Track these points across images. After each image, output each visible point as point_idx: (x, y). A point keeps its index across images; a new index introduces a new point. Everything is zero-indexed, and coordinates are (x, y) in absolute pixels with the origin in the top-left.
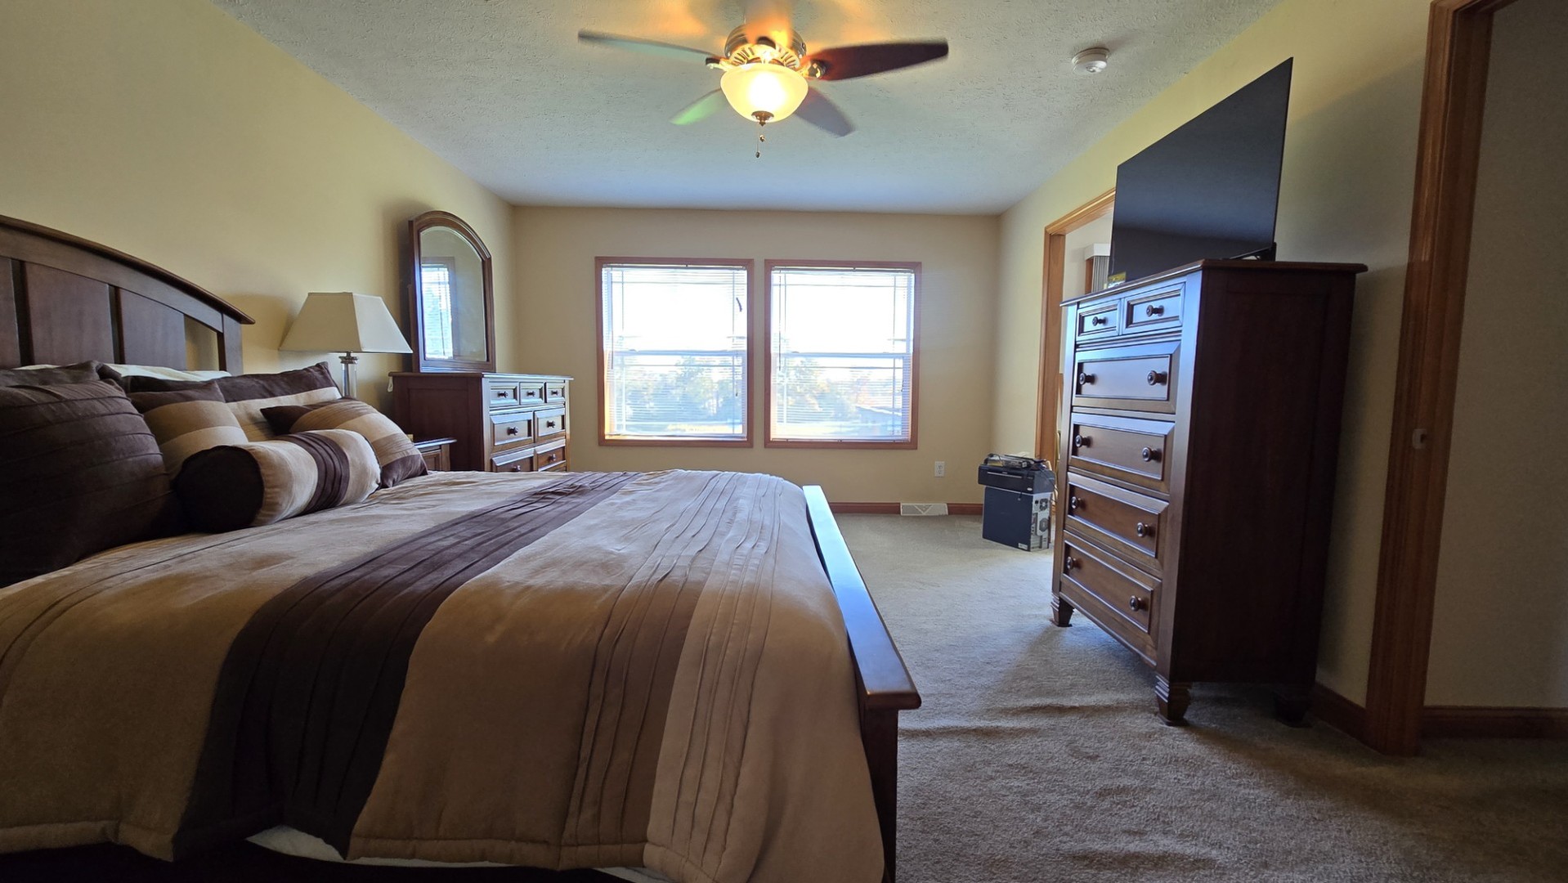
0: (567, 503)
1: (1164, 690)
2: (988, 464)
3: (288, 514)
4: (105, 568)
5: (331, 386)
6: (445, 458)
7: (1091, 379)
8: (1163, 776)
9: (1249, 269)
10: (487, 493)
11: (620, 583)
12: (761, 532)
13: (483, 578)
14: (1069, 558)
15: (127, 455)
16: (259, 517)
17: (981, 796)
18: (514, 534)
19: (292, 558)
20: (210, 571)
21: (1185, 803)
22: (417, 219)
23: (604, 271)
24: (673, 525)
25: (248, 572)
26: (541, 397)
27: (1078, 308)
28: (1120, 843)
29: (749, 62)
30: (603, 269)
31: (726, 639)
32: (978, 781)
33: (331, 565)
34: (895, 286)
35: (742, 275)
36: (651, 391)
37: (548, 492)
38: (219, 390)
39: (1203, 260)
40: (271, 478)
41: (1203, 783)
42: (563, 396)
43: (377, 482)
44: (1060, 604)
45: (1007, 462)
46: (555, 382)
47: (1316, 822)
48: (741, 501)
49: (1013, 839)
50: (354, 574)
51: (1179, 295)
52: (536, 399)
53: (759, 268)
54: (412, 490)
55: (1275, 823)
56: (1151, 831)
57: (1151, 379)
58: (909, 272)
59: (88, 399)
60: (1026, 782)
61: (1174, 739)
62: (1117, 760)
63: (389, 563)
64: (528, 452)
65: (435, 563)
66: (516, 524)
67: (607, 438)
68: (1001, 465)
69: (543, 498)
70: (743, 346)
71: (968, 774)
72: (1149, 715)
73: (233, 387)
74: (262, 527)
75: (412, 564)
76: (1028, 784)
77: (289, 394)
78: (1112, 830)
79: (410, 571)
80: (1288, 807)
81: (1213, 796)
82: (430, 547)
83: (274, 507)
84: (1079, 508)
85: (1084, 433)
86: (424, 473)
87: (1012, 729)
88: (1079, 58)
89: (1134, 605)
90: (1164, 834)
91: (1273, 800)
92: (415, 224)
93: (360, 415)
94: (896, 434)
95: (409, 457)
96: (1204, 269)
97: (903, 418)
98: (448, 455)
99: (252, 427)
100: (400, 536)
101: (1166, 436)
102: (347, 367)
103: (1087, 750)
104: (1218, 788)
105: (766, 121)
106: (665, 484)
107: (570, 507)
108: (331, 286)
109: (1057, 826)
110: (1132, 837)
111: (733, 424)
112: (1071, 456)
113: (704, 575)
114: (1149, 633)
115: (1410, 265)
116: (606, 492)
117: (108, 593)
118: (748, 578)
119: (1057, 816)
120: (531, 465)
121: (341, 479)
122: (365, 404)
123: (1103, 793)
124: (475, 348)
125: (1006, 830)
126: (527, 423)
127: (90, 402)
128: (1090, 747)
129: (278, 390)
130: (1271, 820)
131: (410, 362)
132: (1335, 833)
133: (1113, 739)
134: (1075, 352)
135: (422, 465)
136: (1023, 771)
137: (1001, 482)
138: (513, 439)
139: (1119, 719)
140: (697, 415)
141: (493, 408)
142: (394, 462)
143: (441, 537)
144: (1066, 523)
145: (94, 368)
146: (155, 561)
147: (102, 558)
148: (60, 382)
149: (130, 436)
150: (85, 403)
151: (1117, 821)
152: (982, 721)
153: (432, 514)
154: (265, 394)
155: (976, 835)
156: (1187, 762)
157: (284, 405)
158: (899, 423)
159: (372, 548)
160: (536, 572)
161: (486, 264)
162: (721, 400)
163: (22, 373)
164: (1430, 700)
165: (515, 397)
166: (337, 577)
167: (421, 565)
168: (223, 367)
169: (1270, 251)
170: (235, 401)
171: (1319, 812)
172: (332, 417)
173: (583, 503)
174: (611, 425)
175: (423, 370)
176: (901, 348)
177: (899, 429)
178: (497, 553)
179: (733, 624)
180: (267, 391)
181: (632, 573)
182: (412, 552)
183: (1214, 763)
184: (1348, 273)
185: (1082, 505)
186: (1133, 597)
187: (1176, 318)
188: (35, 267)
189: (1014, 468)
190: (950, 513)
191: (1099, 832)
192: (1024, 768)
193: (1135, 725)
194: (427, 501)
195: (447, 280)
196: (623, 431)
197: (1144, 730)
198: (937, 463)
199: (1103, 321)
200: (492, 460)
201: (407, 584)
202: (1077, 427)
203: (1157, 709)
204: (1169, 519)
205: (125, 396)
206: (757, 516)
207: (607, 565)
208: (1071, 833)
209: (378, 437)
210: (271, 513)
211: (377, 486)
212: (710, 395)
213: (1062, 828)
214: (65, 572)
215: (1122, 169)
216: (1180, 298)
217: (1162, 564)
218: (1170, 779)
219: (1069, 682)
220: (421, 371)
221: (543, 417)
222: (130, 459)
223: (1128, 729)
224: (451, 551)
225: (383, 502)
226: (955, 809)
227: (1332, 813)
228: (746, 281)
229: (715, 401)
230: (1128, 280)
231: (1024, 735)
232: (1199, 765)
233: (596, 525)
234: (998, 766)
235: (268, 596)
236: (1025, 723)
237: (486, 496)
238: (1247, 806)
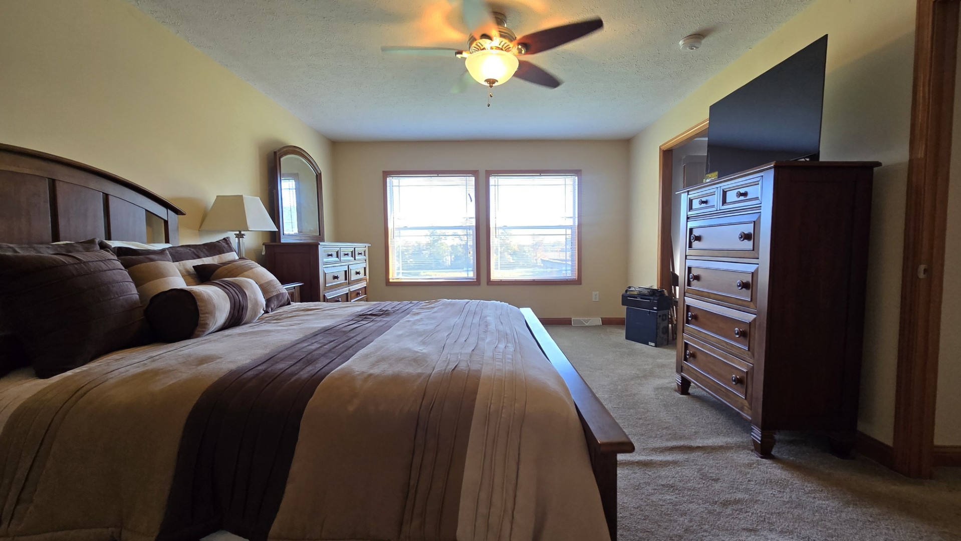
0: (380, 321)
1: (758, 436)
2: (628, 293)
3: (213, 329)
4: (108, 365)
5: (233, 251)
6: (297, 295)
7: (698, 238)
8: (763, 492)
9: (804, 167)
10: (330, 316)
11: (428, 371)
12: (507, 338)
13: (342, 369)
14: (688, 351)
15: (119, 295)
16: (196, 333)
17: (647, 505)
18: (352, 341)
19: (221, 358)
20: (172, 366)
21: (781, 510)
22: (279, 151)
23: (388, 180)
24: (450, 334)
25: (194, 367)
26: (352, 256)
27: (688, 194)
28: (742, 537)
29: (481, 50)
30: (388, 178)
31: (501, 406)
32: (643, 496)
33: (244, 363)
34: (565, 185)
35: (472, 180)
36: (410, 252)
37: (368, 314)
38: (169, 255)
39: (775, 162)
40: (203, 308)
41: (791, 497)
42: (365, 255)
43: (263, 310)
44: (682, 381)
45: (640, 291)
46: (361, 247)
47: (870, 523)
48: (488, 318)
49: (671, 534)
50: (260, 368)
51: (758, 184)
52: (350, 258)
53: (482, 175)
54: (283, 314)
55: (843, 524)
56: (761, 529)
57: (741, 237)
58: (574, 176)
59: (96, 261)
60: (674, 496)
61: (767, 467)
62: (732, 482)
63: (281, 360)
64: (345, 290)
65: (309, 360)
66: (353, 335)
67: (391, 281)
68: (636, 293)
69: (365, 318)
70: (473, 223)
71: (636, 491)
72: (748, 452)
73: (176, 253)
74: (198, 339)
75: (296, 361)
76: (676, 498)
77: (208, 256)
78: (735, 528)
79: (295, 366)
80: (851, 513)
81: (799, 505)
82: (304, 350)
83: (205, 326)
84: (693, 320)
85: (695, 272)
86: (289, 304)
87: (660, 462)
88: (684, 41)
89: (734, 381)
90: (770, 531)
91: (839, 508)
92: (278, 154)
93: (252, 268)
94: (568, 275)
95: (280, 294)
96: (776, 168)
97: (572, 266)
98: (299, 292)
99: (188, 277)
100: (285, 343)
101: (753, 273)
102: (239, 240)
103: (711, 475)
104: (801, 500)
105: (493, 85)
106: (438, 308)
107: (383, 323)
108: (229, 191)
109: (699, 525)
110: (749, 533)
111: (468, 271)
112: (686, 287)
113: (480, 365)
114: (746, 399)
115: (911, 161)
116: (402, 314)
117: (112, 381)
118: (508, 367)
119: (697, 519)
120: (347, 298)
121: (243, 308)
122: (254, 262)
123: (725, 504)
124: (312, 227)
125: (666, 528)
126: (344, 272)
127: (98, 262)
128: (713, 473)
129: (202, 254)
130: (840, 521)
131: (275, 236)
132: (884, 531)
133: (726, 467)
134: (687, 221)
135: (288, 299)
136: (672, 489)
137: (637, 304)
138: (337, 282)
139: (729, 454)
140: (439, 266)
141: (327, 263)
142: (271, 298)
143: (309, 344)
144: (685, 329)
145: (97, 243)
146: (136, 361)
147: (105, 359)
148: (78, 251)
149: (121, 283)
150: (95, 263)
151: (737, 522)
152: (641, 457)
153: (299, 329)
154: (195, 257)
155: (647, 531)
156: (778, 482)
157: (206, 263)
158: (569, 268)
159: (267, 351)
160: (374, 365)
161: (319, 177)
162: (453, 256)
163: (56, 246)
164: (938, 441)
165: (337, 257)
166: (249, 370)
167: (301, 362)
168: (167, 241)
169: (815, 156)
170: (177, 261)
171: (871, 516)
172: (235, 270)
173: (390, 320)
174: (393, 273)
175: (283, 241)
176: (570, 222)
177: (570, 272)
178: (346, 353)
179: (504, 397)
180: (196, 255)
181: (434, 365)
182: (294, 353)
183: (795, 484)
184: (869, 167)
185: (695, 317)
186: (734, 376)
187: (757, 198)
188: (61, 183)
189: (645, 295)
190: (603, 323)
191: (727, 530)
192: (672, 487)
193: (739, 459)
194: (295, 321)
195: (294, 187)
196: (401, 276)
197: (746, 462)
198: (594, 293)
199: (706, 202)
200: (324, 296)
201: (293, 374)
202: (690, 269)
203: (753, 448)
204: (757, 326)
205: (117, 259)
206: (501, 328)
207: (417, 360)
208: (709, 530)
209: (263, 282)
210: (204, 330)
211: (263, 312)
212: (447, 254)
213: (702, 526)
214: (84, 368)
215: (713, 108)
216: (759, 186)
217: (753, 355)
218: (768, 494)
219: (693, 430)
220: (282, 242)
221: (354, 268)
222: (121, 298)
223: (736, 461)
224: (317, 352)
225: (268, 322)
226: (632, 515)
227: (881, 517)
228: (474, 184)
229: (449, 257)
230: (719, 176)
231: (669, 465)
232: (786, 485)
233: (402, 334)
234: (655, 486)
235: (209, 383)
236: (669, 457)
237: (329, 317)
238: (822, 512)
